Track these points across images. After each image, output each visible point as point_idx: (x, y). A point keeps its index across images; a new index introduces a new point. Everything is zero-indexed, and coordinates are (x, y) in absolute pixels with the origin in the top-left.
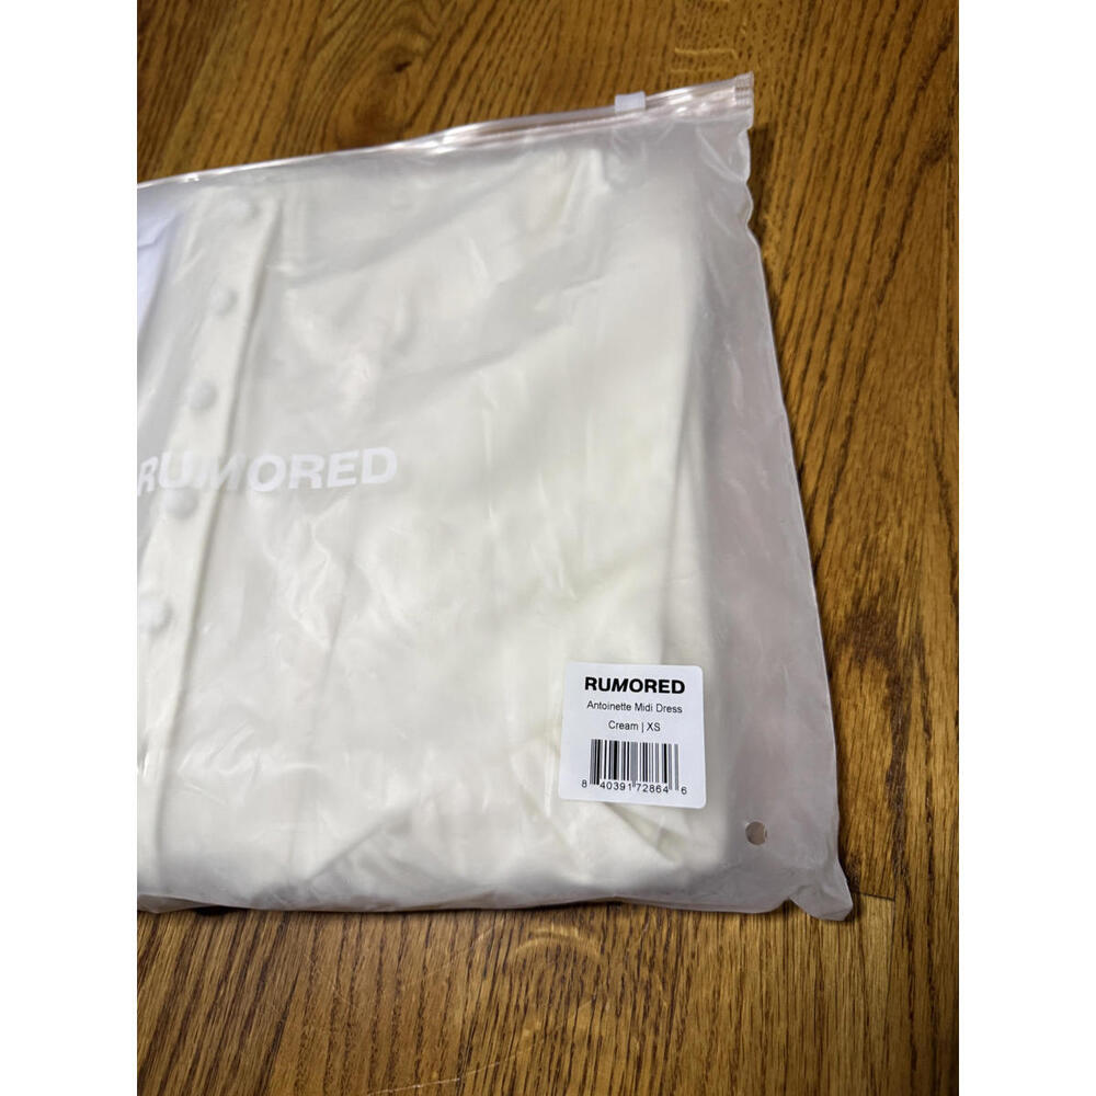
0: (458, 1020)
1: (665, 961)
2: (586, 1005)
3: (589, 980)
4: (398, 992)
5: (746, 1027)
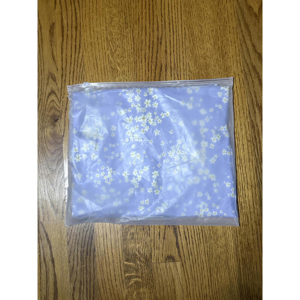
0: (124, 296)
1: (151, 279)
2: (142, 288)
3: (141, 285)
4: (114, 295)
5: (164, 284)
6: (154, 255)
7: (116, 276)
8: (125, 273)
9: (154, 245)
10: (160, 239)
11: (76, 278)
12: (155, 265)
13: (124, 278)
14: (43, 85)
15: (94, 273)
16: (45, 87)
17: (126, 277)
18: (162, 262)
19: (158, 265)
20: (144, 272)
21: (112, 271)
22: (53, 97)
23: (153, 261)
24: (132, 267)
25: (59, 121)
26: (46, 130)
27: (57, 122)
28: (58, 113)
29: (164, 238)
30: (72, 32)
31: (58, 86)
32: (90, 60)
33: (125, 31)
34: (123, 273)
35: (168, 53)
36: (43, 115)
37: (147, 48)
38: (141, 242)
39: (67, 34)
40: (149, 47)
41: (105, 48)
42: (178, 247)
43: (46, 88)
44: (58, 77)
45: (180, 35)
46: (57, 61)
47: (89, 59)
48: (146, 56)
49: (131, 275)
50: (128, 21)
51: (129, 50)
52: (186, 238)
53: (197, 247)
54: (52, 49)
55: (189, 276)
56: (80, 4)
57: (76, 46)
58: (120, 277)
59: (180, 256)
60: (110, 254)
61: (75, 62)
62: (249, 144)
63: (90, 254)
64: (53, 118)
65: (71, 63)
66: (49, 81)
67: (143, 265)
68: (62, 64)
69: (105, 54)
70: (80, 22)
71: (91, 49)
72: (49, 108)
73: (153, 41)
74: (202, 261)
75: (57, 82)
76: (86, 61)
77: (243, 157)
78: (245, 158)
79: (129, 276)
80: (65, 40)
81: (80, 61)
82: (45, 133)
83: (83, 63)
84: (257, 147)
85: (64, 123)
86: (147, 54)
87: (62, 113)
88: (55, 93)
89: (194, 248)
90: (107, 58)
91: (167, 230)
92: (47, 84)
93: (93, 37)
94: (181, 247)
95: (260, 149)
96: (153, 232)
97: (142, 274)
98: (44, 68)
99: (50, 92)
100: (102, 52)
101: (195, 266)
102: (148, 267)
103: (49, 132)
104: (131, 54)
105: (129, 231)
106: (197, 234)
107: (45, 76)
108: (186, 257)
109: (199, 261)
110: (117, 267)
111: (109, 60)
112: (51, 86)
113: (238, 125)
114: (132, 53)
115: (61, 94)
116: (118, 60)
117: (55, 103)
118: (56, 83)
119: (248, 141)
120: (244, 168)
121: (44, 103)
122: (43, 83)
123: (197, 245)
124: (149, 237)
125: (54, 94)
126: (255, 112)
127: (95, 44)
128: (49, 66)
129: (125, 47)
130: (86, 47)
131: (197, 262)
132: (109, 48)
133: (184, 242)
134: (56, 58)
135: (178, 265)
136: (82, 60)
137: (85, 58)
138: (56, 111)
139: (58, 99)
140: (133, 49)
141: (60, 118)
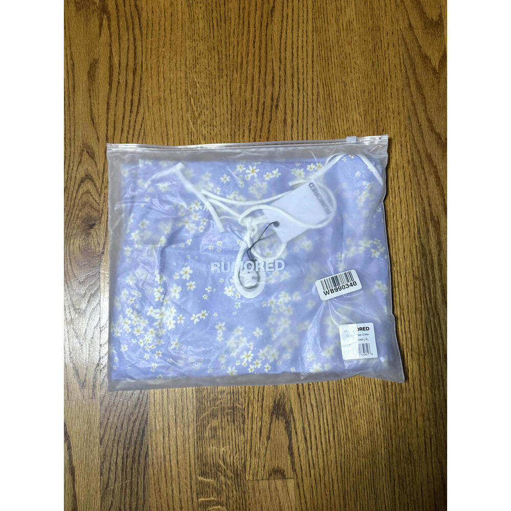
6: (250, 467)
7: (183, 500)
8: (199, 497)
9: (251, 449)
10: (261, 438)
11: (112, 503)
12: (250, 484)
13: (195, 505)
14: (71, 165)
15: (144, 495)
16: (75, 169)
17: (199, 503)
18: (263, 480)
19: (256, 485)
20: (232, 495)
21: (176, 492)
22: (88, 186)
23: (247, 477)
24: (211, 487)
25: (96, 227)
26: (72, 241)
27: (93, 229)
28: (95, 214)
29: (268, 438)
30: (128, 77)
31: (98, 167)
32: (156, 126)
33: (217, 83)
34: (194, 496)
35: (287, 123)
36: (70, 216)
37: (254, 113)
38: (227, 444)
39: (119, 79)
40: (257, 111)
41: (182, 108)
42: (292, 454)
43: (77, 169)
44: (99, 152)
45: (309, 96)
46: (98, 124)
47: (154, 126)
48: (251, 127)
49: (208, 499)
50: (224, 65)
51: (222, 115)
52: (305, 438)
53: (323, 455)
54: (91, 104)
55: (308, 504)
56: (143, 31)
57: (132, 101)
58: (189, 503)
59: (294, 470)
60: (174, 462)
61: (129, 127)
62: (417, 282)
63: (139, 461)
64: (86, 221)
65: (122, 129)
66: (83, 157)
67: (229, 483)
68: (107, 130)
69: (182, 119)
70: (142, 61)
71: (158, 108)
72: (80, 204)
73: (264, 102)
74: (331, 480)
75: (97, 161)
76: (149, 128)
77: (406, 305)
78: (409, 307)
79: (205, 501)
80: (114, 91)
81: (138, 127)
82: (71, 246)
83: (143, 131)
84: (429, 289)
85: (105, 231)
86: (252, 124)
87: (102, 214)
88: (93, 179)
89: (318, 457)
90: (185, 125)
91: (274, 425)
92: (80, 162)
93: (162, 89)
94: (296, 454)
95: (433, 293)
96: (250, 427)
97: (228, 498)
98: (74, 135)
99: (84, 176)
100: (176, 114)
101: (319, 487)
102: (238, 486)
103: (78, 246)
104: (226, 121)
105: (208, 423)
106: (325, 434)
107: (76, 150)
108: (304, 472)
109: (327, 479)
110: (185, 486)
111: (188, 129)
112: (86, 166)
113: (399, 250)
114: (228, 120)
115: (103, 182)
116: (204, 130)
117: (91, 195)
118: (95, 162)
119: (415, 278)
120: (407, 323)
121: (72, 196)
122: (71, 161)
123: (325, 451)
124: (242, 434)
125: (90, 181)
126: (428, 231)
127: (165, 99)
128: (83, 133)
129: (217, 110)
130: (150, 104)
131: (323, 481)
132: (190, 109)
133: (302, 446)
134: (97, 120)
135: (290, 484)
136: (141, 126)
137: (148, 122)
138: (93, 209)
139: (97, 189)
140: (229, 113)
141: (98, 222)
